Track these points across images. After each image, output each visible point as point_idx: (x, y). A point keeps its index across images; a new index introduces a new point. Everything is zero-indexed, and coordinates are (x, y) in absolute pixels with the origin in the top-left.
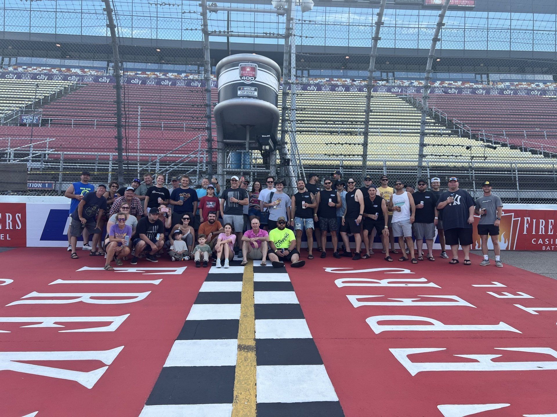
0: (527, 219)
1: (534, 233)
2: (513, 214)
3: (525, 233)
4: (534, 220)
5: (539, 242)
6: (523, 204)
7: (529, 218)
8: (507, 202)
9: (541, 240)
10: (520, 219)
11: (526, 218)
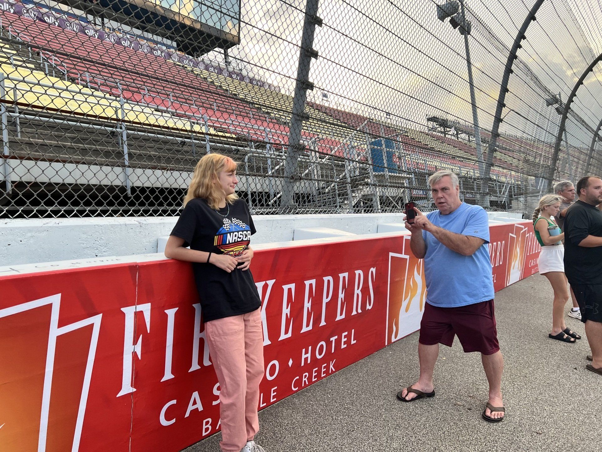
0: (139, 316)
1: (168, 375)
2: (55, 300)
3: (127, 388)
4: (171, 313)
5: (191, 408)
6: (126, 220)
7: (146, 308)
8: (56, 213)
9: (196, 395)
10: (96, 320)
11: (129, 312)
